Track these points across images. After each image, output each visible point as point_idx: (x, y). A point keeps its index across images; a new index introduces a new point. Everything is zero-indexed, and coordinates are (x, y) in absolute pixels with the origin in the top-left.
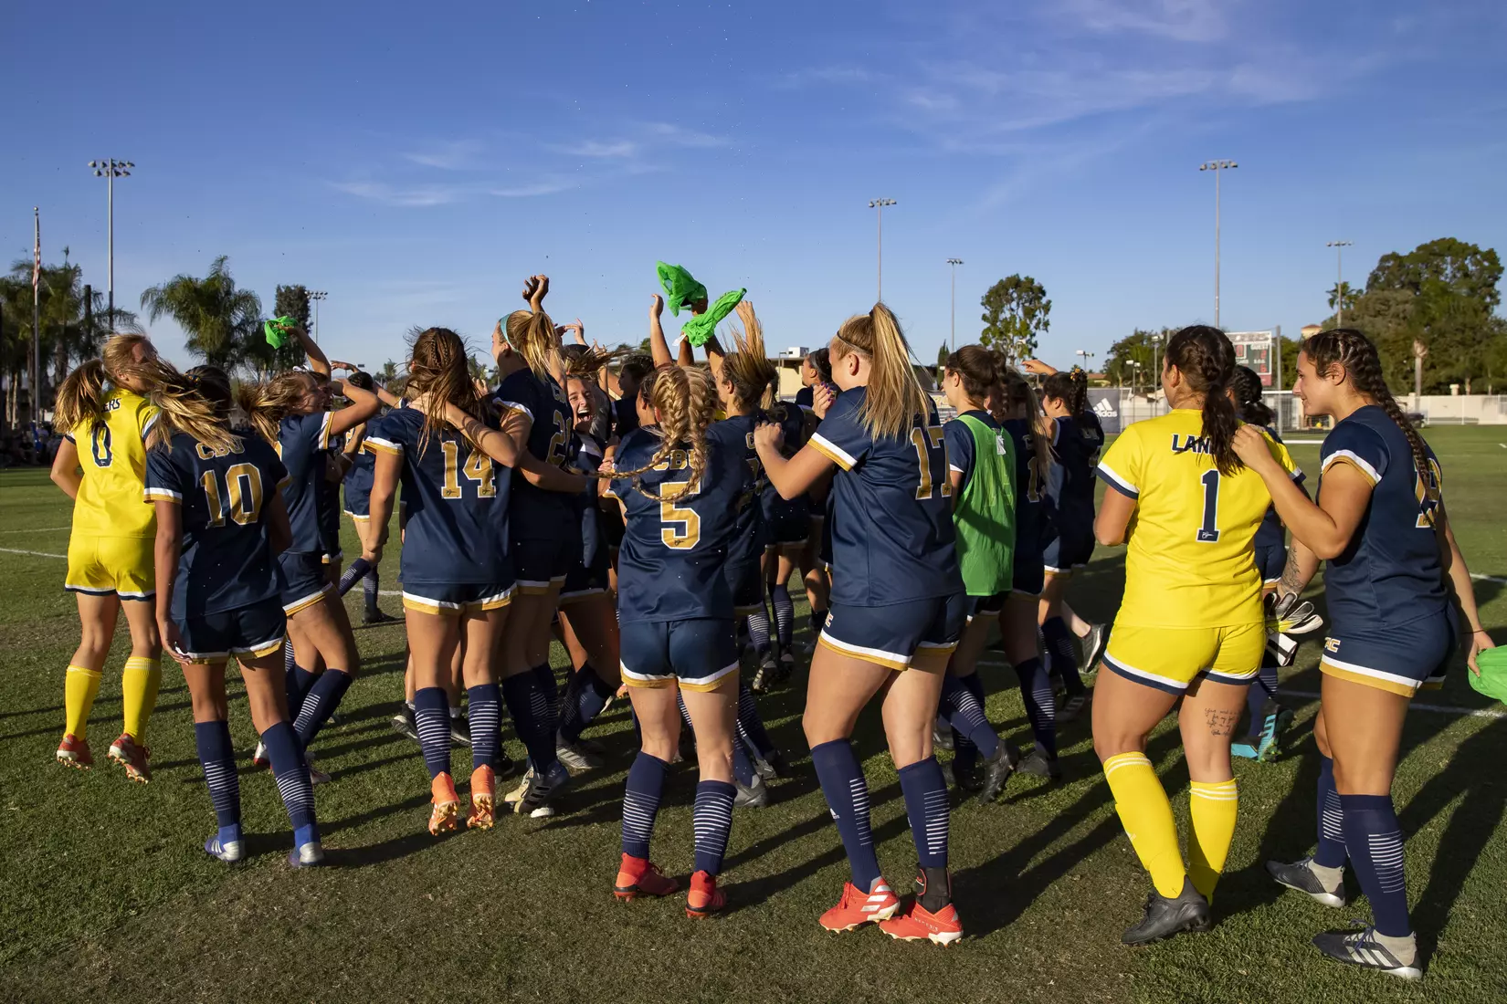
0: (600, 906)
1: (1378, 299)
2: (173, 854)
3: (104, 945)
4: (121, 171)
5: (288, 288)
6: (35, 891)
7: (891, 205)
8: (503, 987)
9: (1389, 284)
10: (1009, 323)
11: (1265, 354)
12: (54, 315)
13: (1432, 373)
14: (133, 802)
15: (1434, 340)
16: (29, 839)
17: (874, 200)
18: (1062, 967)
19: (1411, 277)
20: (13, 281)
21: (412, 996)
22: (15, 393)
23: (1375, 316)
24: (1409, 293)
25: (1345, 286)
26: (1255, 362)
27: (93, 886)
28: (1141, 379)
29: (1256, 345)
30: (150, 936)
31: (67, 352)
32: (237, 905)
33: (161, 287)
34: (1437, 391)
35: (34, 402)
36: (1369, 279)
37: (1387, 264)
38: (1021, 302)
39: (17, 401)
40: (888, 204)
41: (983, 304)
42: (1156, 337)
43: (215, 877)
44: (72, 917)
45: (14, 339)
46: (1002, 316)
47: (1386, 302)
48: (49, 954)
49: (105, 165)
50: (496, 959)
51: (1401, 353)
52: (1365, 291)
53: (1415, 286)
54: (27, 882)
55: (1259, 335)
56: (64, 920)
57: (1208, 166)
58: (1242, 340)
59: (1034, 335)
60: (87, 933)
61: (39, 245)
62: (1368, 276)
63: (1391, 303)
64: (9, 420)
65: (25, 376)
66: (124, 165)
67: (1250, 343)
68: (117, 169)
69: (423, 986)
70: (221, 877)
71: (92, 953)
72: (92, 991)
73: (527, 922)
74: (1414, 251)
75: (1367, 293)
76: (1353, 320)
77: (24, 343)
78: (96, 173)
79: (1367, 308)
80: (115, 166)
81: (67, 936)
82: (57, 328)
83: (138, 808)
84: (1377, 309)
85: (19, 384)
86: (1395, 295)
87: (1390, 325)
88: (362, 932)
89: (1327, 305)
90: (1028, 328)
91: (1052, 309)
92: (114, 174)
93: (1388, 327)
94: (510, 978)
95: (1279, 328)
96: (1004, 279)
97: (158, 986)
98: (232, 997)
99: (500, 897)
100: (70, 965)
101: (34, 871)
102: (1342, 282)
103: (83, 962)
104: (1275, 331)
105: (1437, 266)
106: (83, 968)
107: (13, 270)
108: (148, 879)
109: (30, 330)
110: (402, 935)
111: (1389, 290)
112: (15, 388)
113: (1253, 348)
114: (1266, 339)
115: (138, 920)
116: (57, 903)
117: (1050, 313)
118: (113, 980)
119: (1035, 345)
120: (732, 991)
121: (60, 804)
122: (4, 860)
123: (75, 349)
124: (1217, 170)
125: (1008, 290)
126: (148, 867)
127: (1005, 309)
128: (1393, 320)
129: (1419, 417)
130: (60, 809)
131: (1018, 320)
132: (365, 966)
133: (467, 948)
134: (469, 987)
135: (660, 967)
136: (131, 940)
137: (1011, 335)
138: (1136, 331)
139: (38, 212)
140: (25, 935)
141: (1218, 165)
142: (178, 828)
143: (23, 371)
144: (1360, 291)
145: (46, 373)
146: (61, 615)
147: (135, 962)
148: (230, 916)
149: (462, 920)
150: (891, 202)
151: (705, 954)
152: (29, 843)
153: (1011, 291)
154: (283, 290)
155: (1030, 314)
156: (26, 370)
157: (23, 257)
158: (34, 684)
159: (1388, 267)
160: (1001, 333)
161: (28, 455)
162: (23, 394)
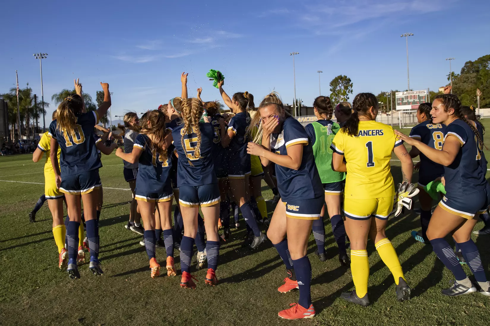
0: (177, 281)
1: (464, 77)
2: (51, 270)
3: (28, 297)
4: (44, 57)
5: (100, 92)
6: (9, 283)
7: (297, 55)
8: (144, 305)
9: (468, 72)
10: (339, 91)
11: (424, 97)
12: (24, 105)
13: (484, 101)
14: (41, 256)
15: (484, 90)
16: (9, 268)
17: (292, 53)
18: (315, 294)
19: (476, 69)
20: (11, 95)
21: (117, 308)
22: (13, 131)
23: (464, 83)
24: (475, 74)
25: (453, 73)
26: (421, 100)
27: (27, 280)
28: (384, 108)
29: (421, 95)
30: (42, 294)
31: (29, 117)
32: (69, 284)
33: (58, 94)
34: (486, 107)
35: (19, 133)
36: (462, 70)
37: (468, 65)
38: (343, 84)
39: (14, 133)
40: (296, 54)
41: (330, 85)
42: (387, 94)
43: (63, 277)
44: (20, 289)
45: (12, 113)
46: (337, 89)
47: (467, 78)
48: (12, 300)
49: (38, 55)
50: (143, 297)
51: (473, 95)
52: (460, 74)
53: (478, 71)
54: (7, 280)
55: (422, 91)
56: (17, 290)
57: (404, 35)
58: (416, 93)
59: (348, 95)
60: (23, 294)
61: (18, 83)
62: (461, 69)
63: (469, 78)
64: (12, 139)
65: (16, 125)
66: (44, 55)
67: (419, 94)
68: (42, 56)
69: (120, 305)
70: (65, 277)
71: (25, 299)
72: (23, 310)
73: (154, 287)
74: (477, 60)
75: (461, 75)
76: (456, 84)
77: (16, 114)
78: (36, 58)
79: (461, 80)
80: (42, 55)
81: (18, 295)
82: (26, 109)
83: (42, 258)
84: (465, 80)
85: (15, 127)
86: (470, 75)
87: (469, 85)
88: (105, 291)
89: (447, 80)
90: (346, 93)
91: (353, 86)
92: (41, 58)
93: (469, 86)
94: (147, 302)
95: (429, 89)
96: (337, 77)
97: (43, 308)
98: (64, 310)
99: (147, 279)
100: (18, 303)
101: (9, 277)
102: (451, 72)
103: (22, 302)
104: (427, 90)
105: (485, 65)
106: (21, 303)
107: (10, 91)
108: (43, 278)
109: (17, 110)
110: (117, 291)
111: (468, 74)
112: (13, 129)
113: (420, 96)
114: (425, 92)
115: (39, 290)
116: (16, 286)
117: (352, 87)
118: (30, 306)
119: (348, 98)
120: (212, 304)
121: (19, 257)
122: (1, 274)
123: (32, 115)
124: (407, 37)
125: (338, 80)
126: (43, 275)
127: (338, 87)
128: (470, 83)
129: (479, 116)
130: (19, 259)
131: (342, 90)
132: (104, 300)
133: (135, 294)
134: (134, 305)
135: (192, 298)
136: (36, 295)
137: (340, 95)
138: (382, 92)
139: (17, 72)
140: (6, 295)
141: (407, 35)
142: (54, 263)
143: (16, 124)
144: (458, 75)
145: (23, 124)
146: (24, 201)
147: (37, 301)
148: (66, 288)
149: (135, 286)
150: (298, 53)
151: (206, 294)
152: (9, 269)
153: (339, 80)
154: (99, 93)
155: (346, 88)
156: (16, 123)
157: (13, 87)
158: (14, 222)
159: (468, 66)
160: (337, 95)
161: (18, 150)
162: (16, 131)
